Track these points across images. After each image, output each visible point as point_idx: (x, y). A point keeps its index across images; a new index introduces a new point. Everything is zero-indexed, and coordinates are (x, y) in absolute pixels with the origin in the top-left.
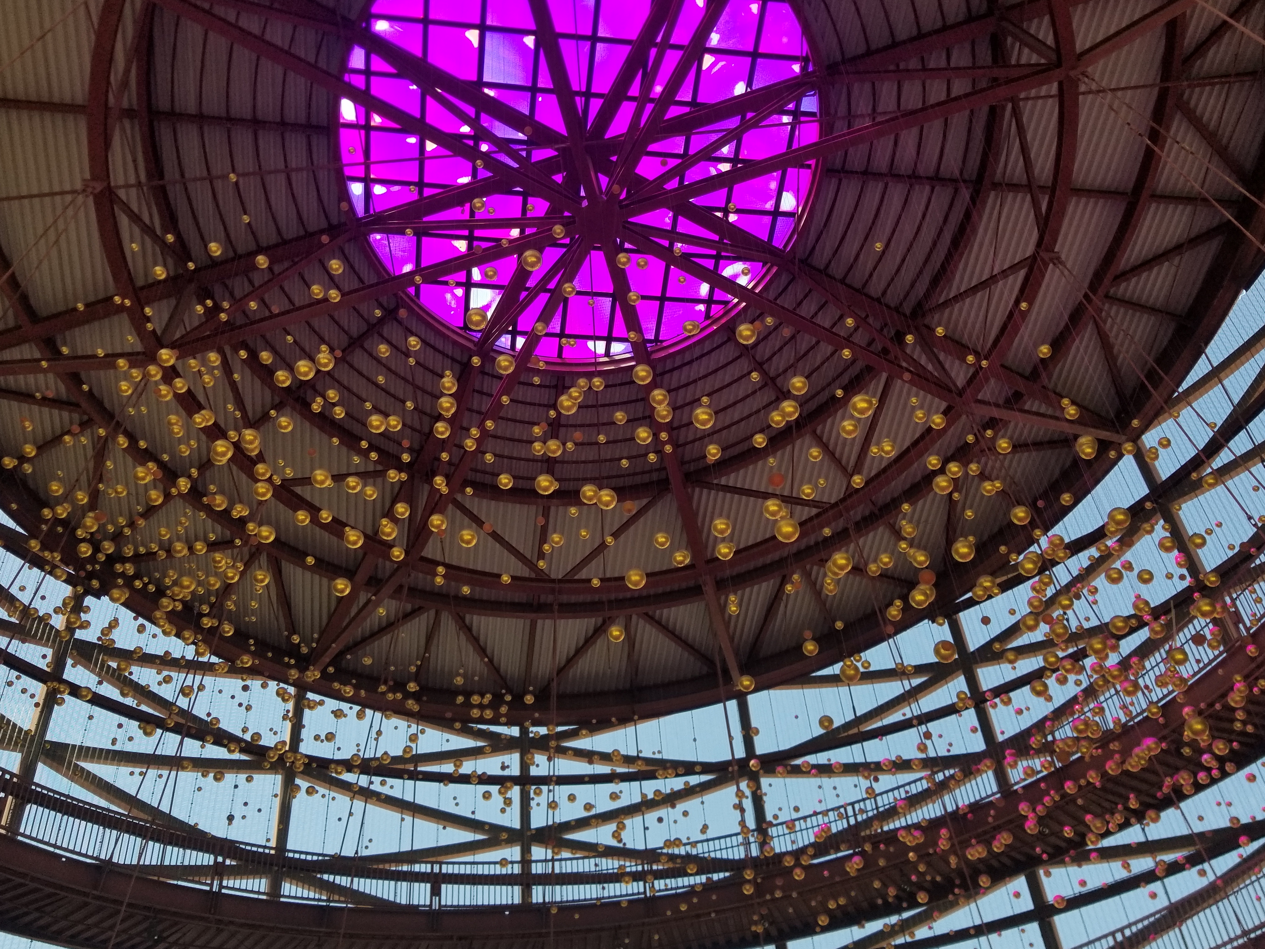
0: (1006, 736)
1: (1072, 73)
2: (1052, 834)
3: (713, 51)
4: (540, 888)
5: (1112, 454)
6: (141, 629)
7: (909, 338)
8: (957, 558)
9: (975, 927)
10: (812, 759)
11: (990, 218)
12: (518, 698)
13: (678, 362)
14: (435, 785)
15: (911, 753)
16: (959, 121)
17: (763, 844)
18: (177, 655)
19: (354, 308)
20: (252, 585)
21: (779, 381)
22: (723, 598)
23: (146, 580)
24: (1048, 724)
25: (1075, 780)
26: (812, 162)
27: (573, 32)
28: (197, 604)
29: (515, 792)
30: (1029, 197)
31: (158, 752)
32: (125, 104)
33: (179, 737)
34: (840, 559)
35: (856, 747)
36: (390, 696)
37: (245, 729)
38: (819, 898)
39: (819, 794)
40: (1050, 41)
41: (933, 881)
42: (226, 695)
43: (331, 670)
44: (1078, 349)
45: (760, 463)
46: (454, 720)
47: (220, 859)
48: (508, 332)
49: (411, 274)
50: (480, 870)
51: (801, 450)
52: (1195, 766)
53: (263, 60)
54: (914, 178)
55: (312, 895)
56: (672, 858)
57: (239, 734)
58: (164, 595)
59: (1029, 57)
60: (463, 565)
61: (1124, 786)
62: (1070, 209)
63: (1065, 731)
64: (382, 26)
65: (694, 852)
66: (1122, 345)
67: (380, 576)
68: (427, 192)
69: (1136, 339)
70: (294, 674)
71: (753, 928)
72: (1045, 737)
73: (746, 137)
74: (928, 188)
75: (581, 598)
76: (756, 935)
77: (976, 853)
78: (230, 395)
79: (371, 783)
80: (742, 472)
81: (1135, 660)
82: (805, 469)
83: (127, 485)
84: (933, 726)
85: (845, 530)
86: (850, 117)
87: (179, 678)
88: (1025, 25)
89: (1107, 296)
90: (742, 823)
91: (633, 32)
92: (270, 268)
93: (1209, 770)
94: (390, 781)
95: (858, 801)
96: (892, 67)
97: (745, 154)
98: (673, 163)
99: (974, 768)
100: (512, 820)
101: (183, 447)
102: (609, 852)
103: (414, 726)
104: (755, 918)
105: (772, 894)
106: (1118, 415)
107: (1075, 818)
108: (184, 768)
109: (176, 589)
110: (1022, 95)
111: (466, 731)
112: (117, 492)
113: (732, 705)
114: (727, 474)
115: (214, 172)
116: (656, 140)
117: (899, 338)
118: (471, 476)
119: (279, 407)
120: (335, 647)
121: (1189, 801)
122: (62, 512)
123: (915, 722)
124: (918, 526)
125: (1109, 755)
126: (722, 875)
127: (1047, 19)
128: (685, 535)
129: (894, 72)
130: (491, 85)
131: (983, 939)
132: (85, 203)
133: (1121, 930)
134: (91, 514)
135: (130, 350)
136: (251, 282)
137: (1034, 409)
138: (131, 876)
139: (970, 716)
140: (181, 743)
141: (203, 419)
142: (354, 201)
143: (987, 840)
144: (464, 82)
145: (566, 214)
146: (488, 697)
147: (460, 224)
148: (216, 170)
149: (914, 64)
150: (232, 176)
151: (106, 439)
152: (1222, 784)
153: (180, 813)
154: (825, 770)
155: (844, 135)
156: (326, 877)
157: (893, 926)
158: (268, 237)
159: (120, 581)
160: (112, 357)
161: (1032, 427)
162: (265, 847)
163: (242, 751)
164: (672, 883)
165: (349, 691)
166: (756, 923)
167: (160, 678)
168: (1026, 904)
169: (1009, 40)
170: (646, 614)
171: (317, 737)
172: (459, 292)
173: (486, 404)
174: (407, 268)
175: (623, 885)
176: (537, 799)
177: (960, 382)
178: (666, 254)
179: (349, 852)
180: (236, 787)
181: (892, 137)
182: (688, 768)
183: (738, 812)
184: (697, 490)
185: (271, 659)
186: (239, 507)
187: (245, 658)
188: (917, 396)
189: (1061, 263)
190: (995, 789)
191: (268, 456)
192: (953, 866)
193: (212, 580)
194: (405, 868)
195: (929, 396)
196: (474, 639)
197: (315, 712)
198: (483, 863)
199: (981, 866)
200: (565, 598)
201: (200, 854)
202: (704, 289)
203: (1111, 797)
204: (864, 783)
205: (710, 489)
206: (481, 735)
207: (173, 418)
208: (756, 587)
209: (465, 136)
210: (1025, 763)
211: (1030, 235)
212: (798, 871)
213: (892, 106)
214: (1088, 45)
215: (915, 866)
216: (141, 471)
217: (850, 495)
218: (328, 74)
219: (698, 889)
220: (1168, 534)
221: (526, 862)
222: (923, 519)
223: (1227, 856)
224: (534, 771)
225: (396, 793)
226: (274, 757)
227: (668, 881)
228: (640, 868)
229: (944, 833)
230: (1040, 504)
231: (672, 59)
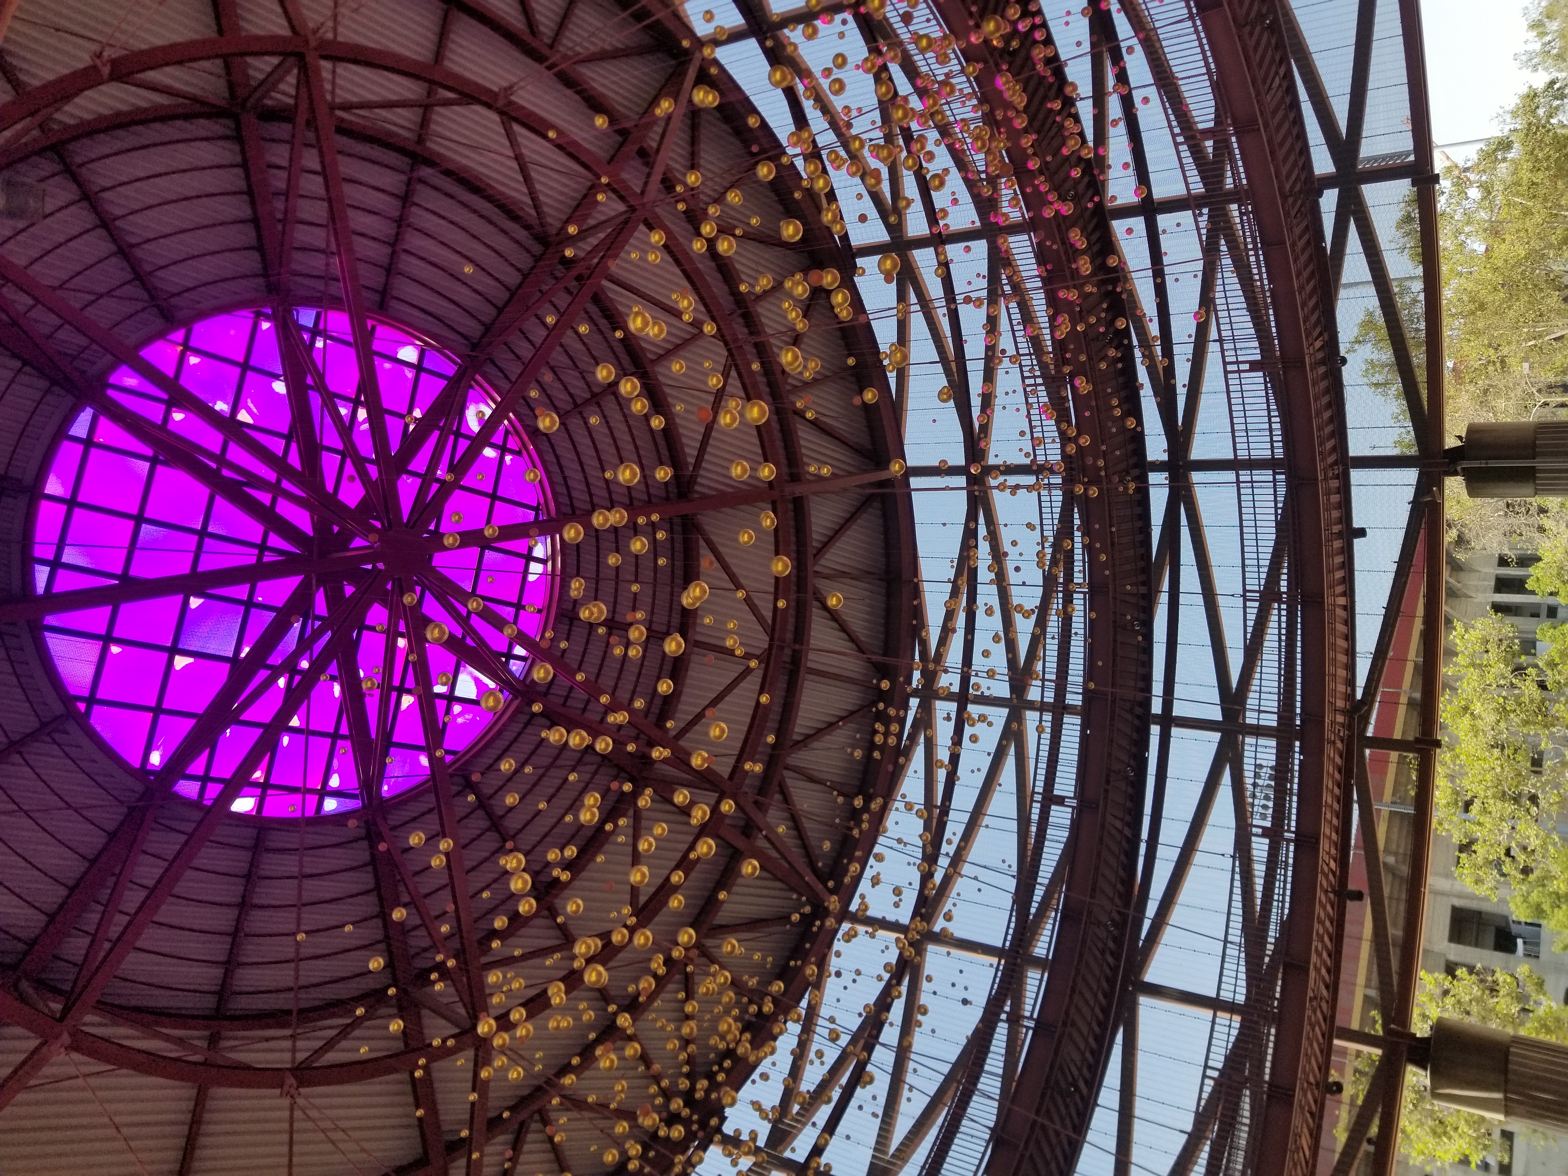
0: (977, 219)
1: (313, 43)
2: (1075, 188)
3: (235, 410)
4: (1068, 696)
5: (714, 71)
6: (765, 1077)
7: (569, 253)
8: (798, 238)
9: (1155, 276)
10: (976, 412)
11: (455, 152)
12: (882, 696)
13: (562, 490)
14: (957, 789)
15: (981, 314)
16: (347, 167)
17: (1052, 471)
18: (795, 1042)
19: (459, 821)
20: (736, 957)
21: (596, 390)
22: (808, 477)
23: (715, 1068)
24: (970, 176)
25: (1027, 157)
26: (370, 323)
27: (191, 556)
28: (747, 1017)
29: (973, 709)
30: (438, 109)
31: (890, 1070)
32: (203, 1044)
33: (878, 1047)
34: (787, 358)
35: (970, 366)
36: (865, 826)
37: (880, 978)
38: (1110, 424)
39: (1011, 409)
40: (275, 60)
41: (1107, 311)
42: (842, 994)
43: (831, 884)
44: (603, 85)
45: (678, 421)
46: (896, 763)
47: (1004, 1016)
48: (507, 662)
49: (431, 758)
50: (1044, 754)
51: (670, 378)
52: (1027, 39)
53: (176, 890)
54: (401, 222)
55: (1049, 927)
56: (1054, 562)
57: (883, 983)
58: (734, 1051)
59: (289, 84)
60: (743, 737)
61: (1038, 110)
62: (456, 69)
63: (979, 159)
64: (155, 758)
65: (1051, 539)
66: (603, 41)
67: (742, 823)
68: (344, 730)
69: (599, 25)
70: (830, 922)
71: (1131, 492)
72: (982, 180)
73: (333, 388)
74: (414, 209)
75: (791, 620)
76: (1137, 490)
77: (1085, 266)
78: (536, 961)
79: (947, 854)
80: (684, 440)
81: (919, 82)
82: (691, 377)
83: (618, 1079)
84: (959, 287)
85: (756, 345)
86: (327, 278)
87: (818, 1042)
88: (253, 83)
89: (551, 47)
90: (1030, 488)
91: (202, 491)
92: (405, 905)
93: (1034, 27)
94: (948, 835)
95: (1022, 372)
96: (280, 227)
97: (351, 392)
98: (349, 466)
99: (1003, 255)
100: (999, 716)
101: (585, 1018)
102: (1041, 623)
103: (897, 804)
104: (1121, 489)
105: (1100, 469)
106: (674, 57)
107: (1062, 165)
108: (910, 1046)
109: (729, 1037)
110: (329, 97)
111: (907, 753)
112: (622, 1091)
113: (915, 482)
114: (685, 455)
115: (292, 955)
116: (323, 482)
117: (567, 263)
118: (652, 718)
119: (553, 913)
120: (809, 878)
121: (1060, 51)
122: (635, 1149)
123: (953, 306)
124: (761, 273)
125: (1008, 121)
126: (1076, 516)
127: (249, 60)
128: (742, 507)
129: (284, 226)
130: (238, 649)
131: (1167, 270)
132: (306, 1097)
133: (1174, 136)
134: (640, 1120)
135: (471, 1064)
136: (415, 928)
137: (658, 138)
138: (1010, 1110)
139: (953, 251)
140: (883, 1045)
141: (557, 994)
142: (343, 809)
143: (1073, 253)
144: (230, 677)
145: (389, 587)
146: (878, 726)
147: (384, 701)
148: (290, 953)
149: (279, 204)
150: (299, 937)
151: (563, 1096)
152: (1048, 16)
153: (953, 1053)
154: (987, 400)
155: (346, 288)
156: (1033, 910)
157: (1144, 355)
158: (368, 905)
159: (714, 1096)
160: (477, 1084)
161: (676, 144)
162: (997, 969)
163: (899, 983)
164: (1078, 566)
165: (854, 867)
166: (1126, 489)
167: (817, 1062)
168: (1138, 223)
169: (268, 102)
170: (815, 556)
171: (896, 905)
172: (457, 709)
173: (580, 695)
174: (424, 761)
175: (1075, 613)
176: (983, 689)
177: (621, 207)
178: (446, 489)
179: (1011, 884)
180: (935, 993)
181: (355, 238)
182: (970, 534)
183: (1020, 492)
184: (697, 488)
185: (813, 944)
186: (654, 966)
187: (808, 972)
188: (629, 253)
189: (511, 87)
190: (1026, 237)
191: (605, 927)
192: (1095, 290)
193: (725, 999)
194: (1034, 829)
195: (631, 241)
196: (819, 732)
197: (871, 905)
198: (1038, 750)
199: (1098, 262)
200: (789, 636)
201: (996, 1036)
202: (489, 452)
203: (1047, 127)
204: (1006, 362)
205: (697, 476)
206: (913, 737)
207: (552, 1024)
208: (802, 442)
209: (289, 684)
210: (1005, 204)
211: (477, 113)
212: (1082, 441)
213: (321, 233)
214: (284, 23)
215: (1089, 326)
216: (604, 1064)
217: (723, 336)
218: (202, 821)
219: (1087, 540)
220: (801, 27)
221: (1042, 707)
222: (754, 266)
223: (1117, 22)
224: (955, 688)
225: (960, 829)
226: (910, 952)
227: (1076, 569)
228: (1060, 595)
229: (1062, 294)
230: (755, 149)
231: (237, 454)
